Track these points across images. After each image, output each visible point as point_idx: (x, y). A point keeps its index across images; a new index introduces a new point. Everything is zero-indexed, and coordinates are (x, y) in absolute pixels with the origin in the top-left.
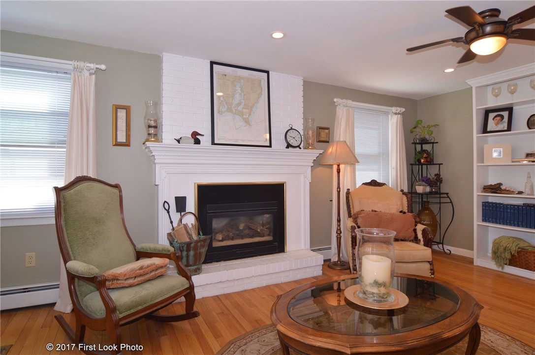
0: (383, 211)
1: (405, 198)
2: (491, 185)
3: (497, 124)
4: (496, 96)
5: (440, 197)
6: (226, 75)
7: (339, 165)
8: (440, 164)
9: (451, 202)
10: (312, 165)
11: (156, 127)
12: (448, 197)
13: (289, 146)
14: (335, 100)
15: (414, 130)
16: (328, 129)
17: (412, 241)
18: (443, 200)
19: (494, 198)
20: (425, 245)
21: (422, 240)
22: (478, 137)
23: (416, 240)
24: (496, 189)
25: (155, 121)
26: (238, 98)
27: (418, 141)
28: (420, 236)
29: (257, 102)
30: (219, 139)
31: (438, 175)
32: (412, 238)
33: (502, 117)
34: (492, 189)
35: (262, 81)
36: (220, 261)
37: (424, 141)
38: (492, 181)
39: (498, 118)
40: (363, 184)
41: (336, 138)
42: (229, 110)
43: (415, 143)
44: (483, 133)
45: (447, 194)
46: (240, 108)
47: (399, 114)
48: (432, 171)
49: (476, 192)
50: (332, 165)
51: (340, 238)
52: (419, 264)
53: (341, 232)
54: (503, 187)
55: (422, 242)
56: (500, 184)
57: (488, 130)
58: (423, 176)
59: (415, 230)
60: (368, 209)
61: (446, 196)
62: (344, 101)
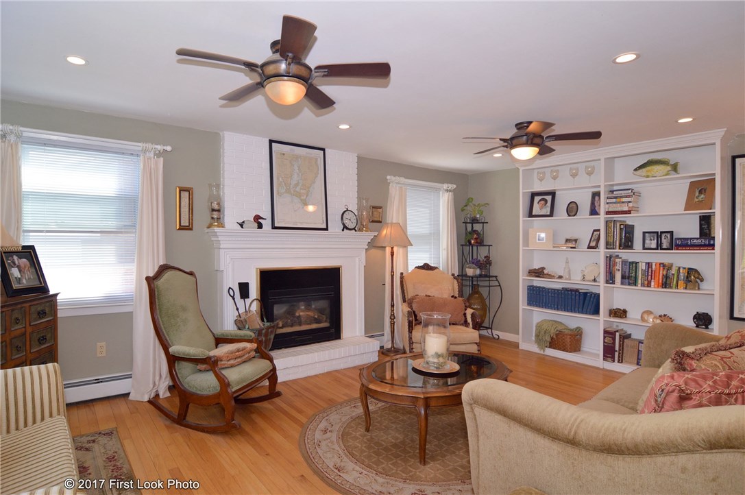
0: (436, 295)
1: (456, 282)
2: (535, 269)
3: (541, 208)
4: (541, 180)
5: (489, 280)
6: (284, 154)
7: (392, 248)
8: (489, 246)
9: (500, 285)
10: (367, 247)
11: (219, 211)
12: (497, 280)
13: (345, 227)
14: (388, 177)
15: (465, 208)
16: (380, 208)
17: (462, 324)
18: (492, 283)
19: (538, 282)
20: (473, 328)
21: (471, 323)
22: (524, 221)
23: (466, 324)
24: (539, 273)
25: (219, 204)
26: (295, 177)
27: (468, 221)
28: (469, 320)
29: (314, 182)
30: (278, 223)
31: (487, 257)
32: (462, 322)
33: (546, 201)
34: (536, 273)
35: (319, 160)
36: (281, 349)
37: (474, 221)
38: (536, 266)
39: (543, 202)
40: (416, 267)
41: (389, 221)
42: (288, 191)
43: (466, 223)
44: (529, 217)
45: (496, 277)
46: (298, 189)
47: (450, 191)
48: (482, 253)
49: (521, 277)
50: (386, 247)
51: (394, 323)
52: (468, 346)
53: (395, 318)
54: (546, 272)
55: (471, 326)
56: (543, 268)
57: (533, 214)
58: (474, 258)
59: (465, 314)
60: (422, 294)
61: (494, 279)
62: (397, 178)
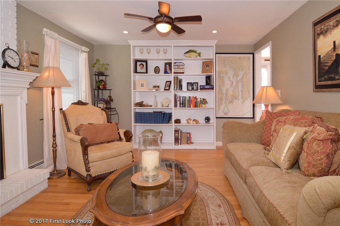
0: (96, 123)
1: (104, 113)
2: (139, 103)
3: (141, 69)
4: (142, 53)
5: (111, 111)
7: (53, 88)
8: (110, 90)
9: (117, 114)
10: (29, 87)
12: (116, 110)
13: (6, 65)
14: (45, 29)
15: (95, 65)
16: (37, 54)
17: (118, 140)
18: (112, 113)
19: (139, 110)
20: (126, 141)
21: (124, 138)
22: (133, 75)
23: (120, 139)
24: (140, 104)
27: (97, 74)
28: (122, 136)
31: (110, 97)
32: (118, 138)
33: (143, 65)
34: (139, 104)
37: (101, 74)
38: (138, 101)
39: (141, 66)
40: (72, 104)
41: (45, 65)
43: (96, 75)
44: (136, 73)
45: (115, 108)
47: (86, 52)
48: (105, 95)
49: (133, 107)
50: (42, 88)
51: (56, 151)
52: (127, 154)
53: (57, 146)
54: (144, 103)
55: (124, 140)
56: (143, 102)
57: (138, 72)
58: (100, 98)
59: (119, 133)
60: (86, 123)
61: (114, 110)
62: (52, 32)
